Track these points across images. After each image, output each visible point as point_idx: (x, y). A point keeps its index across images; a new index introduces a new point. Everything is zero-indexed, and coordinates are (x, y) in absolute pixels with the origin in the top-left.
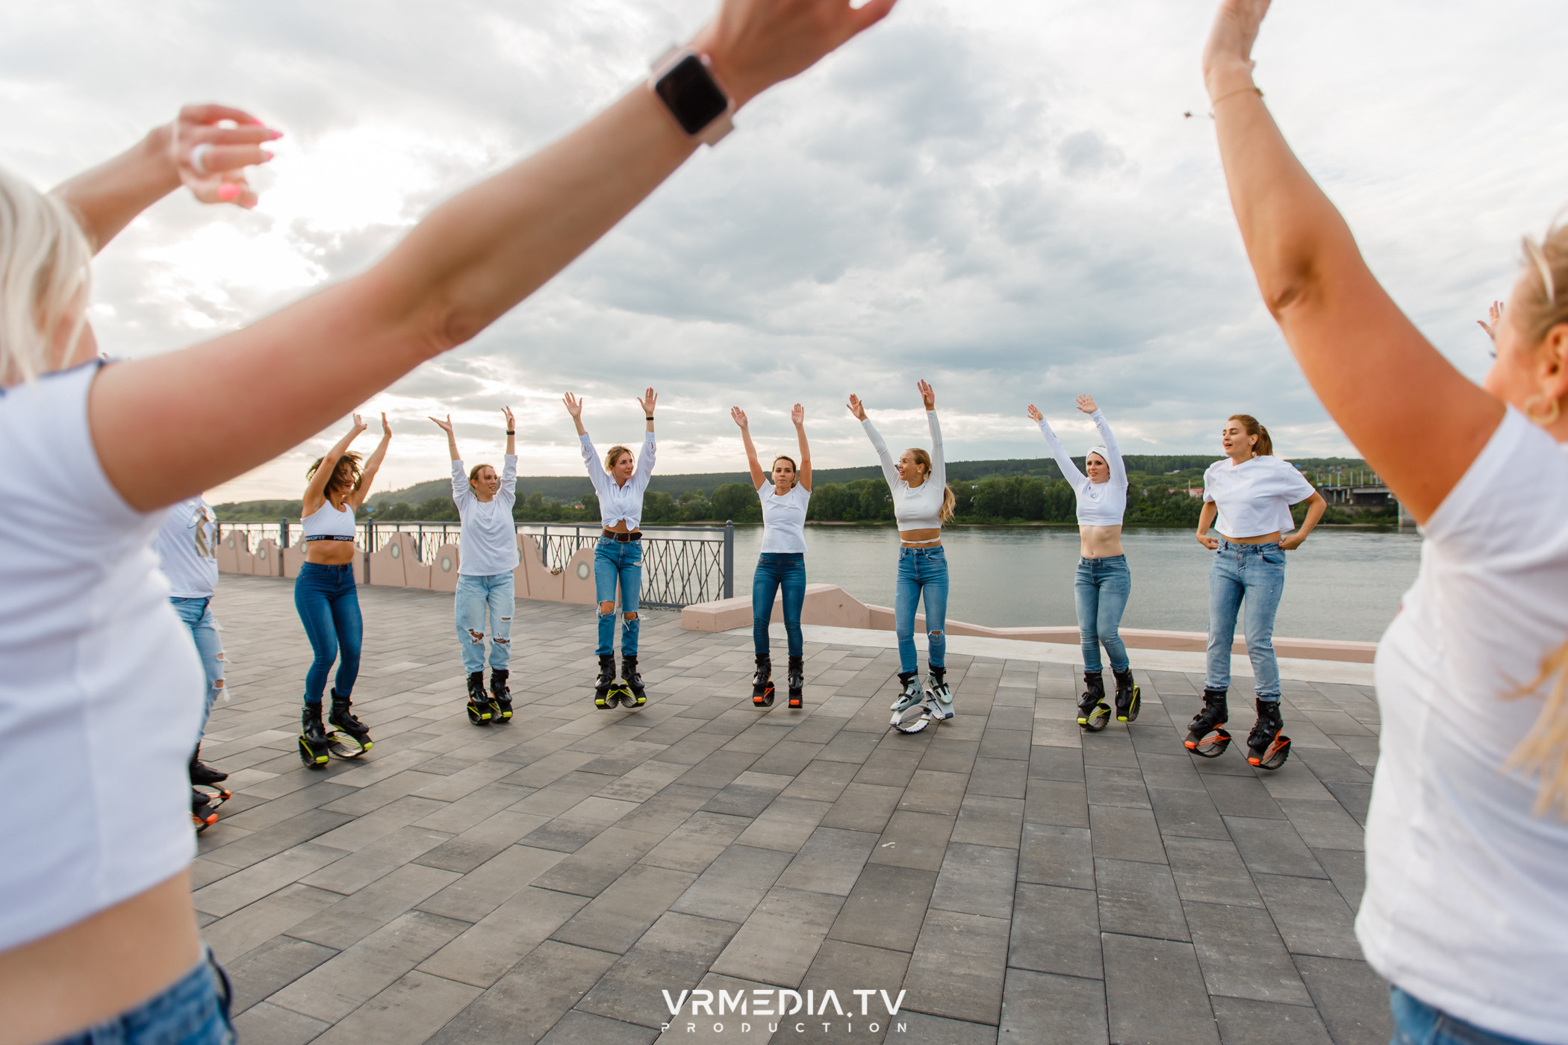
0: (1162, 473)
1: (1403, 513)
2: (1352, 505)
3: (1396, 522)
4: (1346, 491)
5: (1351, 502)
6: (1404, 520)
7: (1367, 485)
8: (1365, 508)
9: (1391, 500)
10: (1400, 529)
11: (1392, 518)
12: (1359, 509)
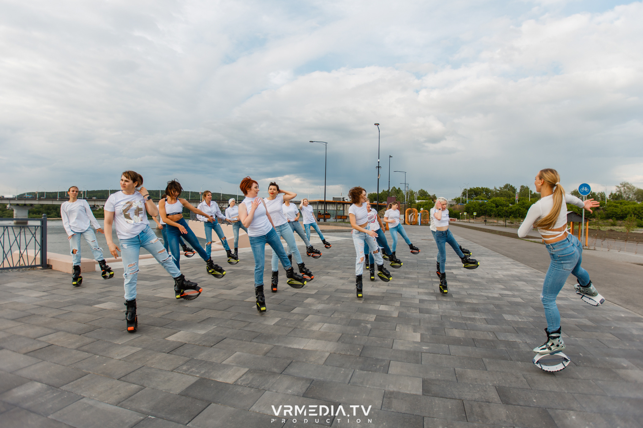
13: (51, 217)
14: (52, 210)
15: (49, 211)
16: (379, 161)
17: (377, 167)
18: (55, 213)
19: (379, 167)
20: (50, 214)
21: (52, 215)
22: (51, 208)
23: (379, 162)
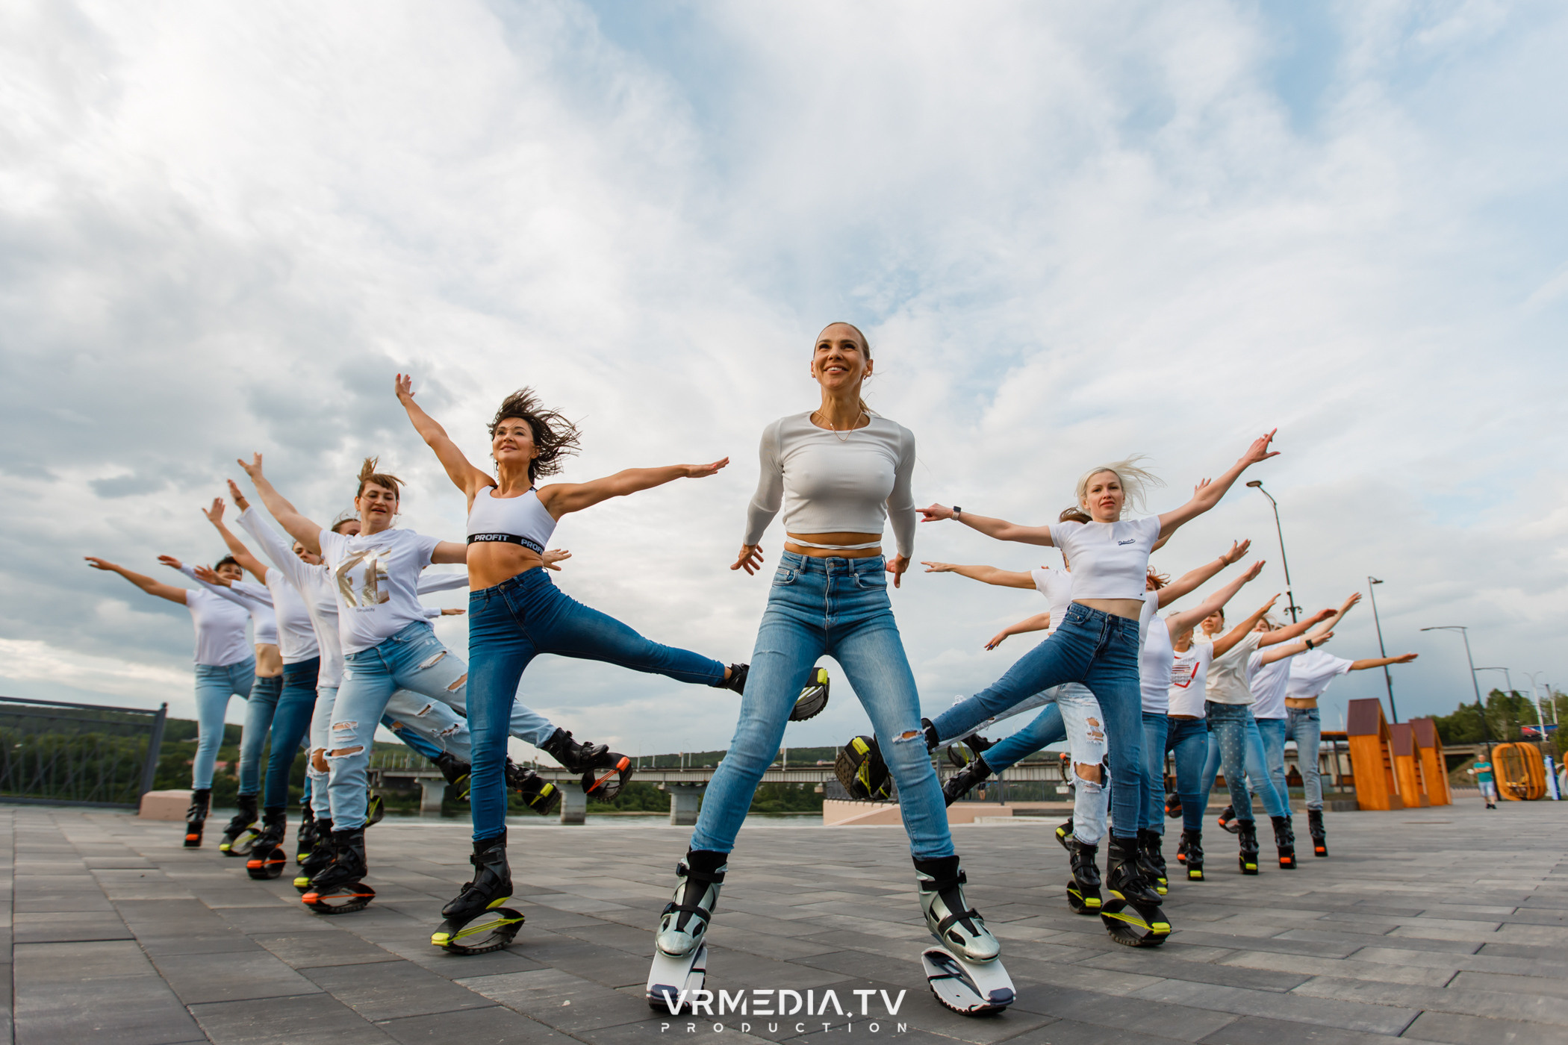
0: (177, 740)
1: (426, 798)
2: (382, 788)
3: (419, 807)
4: (377, 773)
5: (381, 785)
6: (426, 805)
7: (397, 769)
8: (393, 792)
9: (416, 784)
10: (422, 813)
11: (416, 803)
12: (387, 792)
13: (631, 810)
14: (634, 795)
15: (627, 796)
16: (1288, 590)
17: (1286, 610)
18: (638, 801)
19: (1293, 609)
20: (629, 804)
21: (632, 805)
22: (631, 790)
23: (1289, 593)
